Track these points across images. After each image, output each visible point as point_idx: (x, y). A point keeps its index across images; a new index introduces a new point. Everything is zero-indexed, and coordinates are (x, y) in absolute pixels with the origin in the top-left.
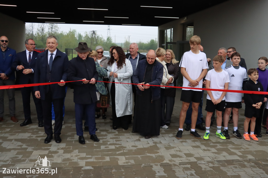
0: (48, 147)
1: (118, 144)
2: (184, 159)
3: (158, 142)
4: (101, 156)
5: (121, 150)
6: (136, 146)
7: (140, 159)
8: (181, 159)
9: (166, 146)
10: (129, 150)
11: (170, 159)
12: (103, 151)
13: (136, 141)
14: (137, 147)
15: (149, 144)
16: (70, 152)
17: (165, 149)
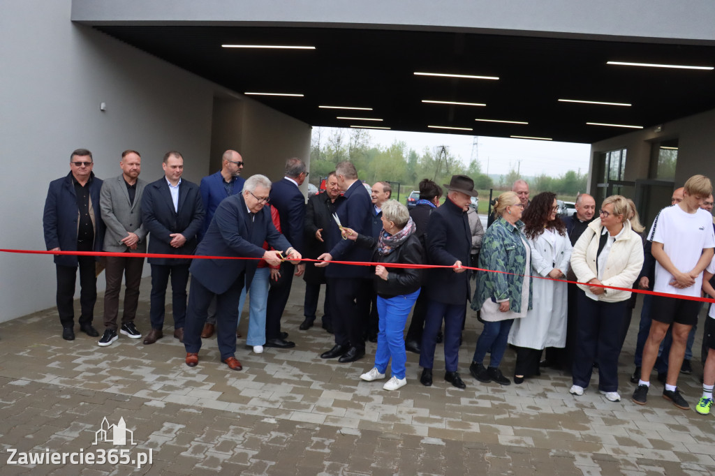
0: (353, 387)
1: (498, 399)
2: (649, 453)
3: (589, 406)
4: (460, 420)
5: (505, 413)
6: (537, 409)
7: (548, 437)
8: (642, 450)
9: (606, 417)
10: (521, 415)
11: (615, 447)
12: (466, 409)
13: (536, 396)
14: (540, 411)
15: (566, 406)
16: (396, 403)
17: (603, 423)
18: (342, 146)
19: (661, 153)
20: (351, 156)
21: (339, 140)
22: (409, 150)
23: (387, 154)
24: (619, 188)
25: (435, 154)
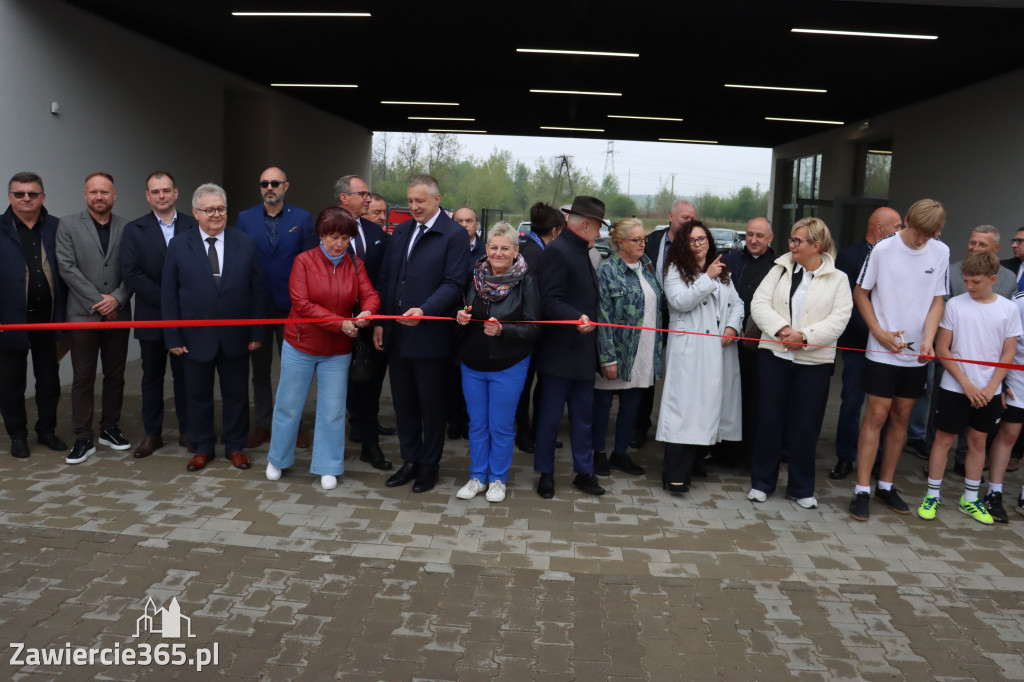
0: (440, 505)
1: (648, 513)
2: (856, 576)
3: (774, 516)
4: (595, 544)
5: (658, 532)
6: (703, 523)
7: (717, 563)
8: (847, 573)
9: (797, 530)
10: (681, 533)
11: (810, 571)
12: (602, 528)
13: (701, 505)
14: (707, 527)
15: (743, 518)
16: (503, 524)
17: (793, 538)
18: (419, 159)
19: (871, 159)
21: (413, 152)
22: (515, 163)
23: (485, 169)
24: (813, 211)
25: (553, 169)
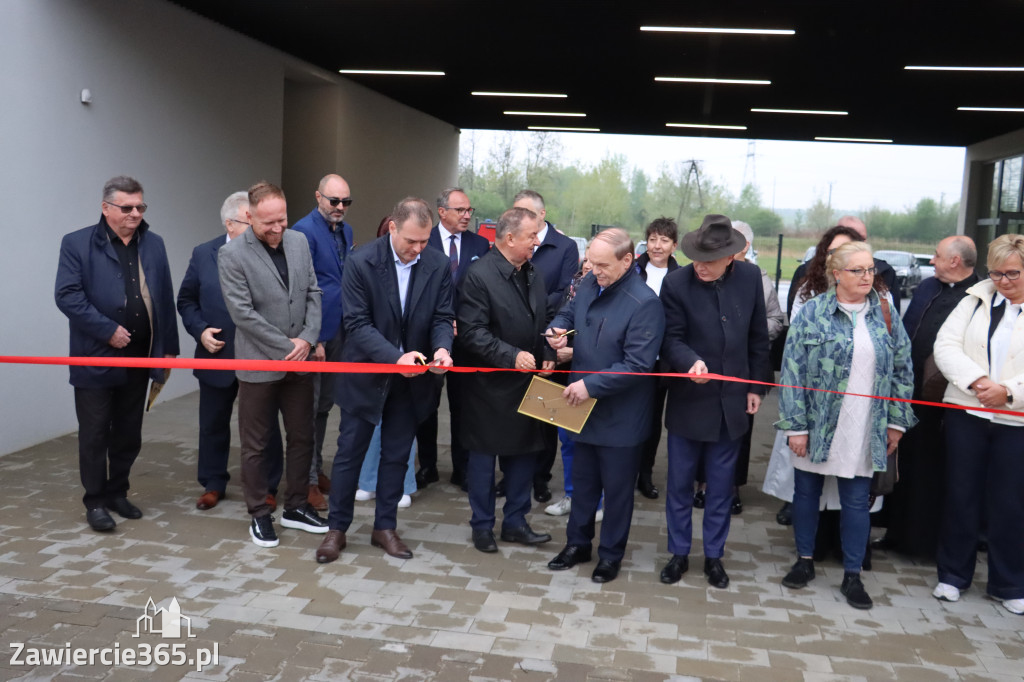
1: (801, 607)
3: (971, 621)
4: (734, 644)
5: (814, 632)
6: (874, 624)
7: (895, 678)
9: (1004, 641)
10: (844, 636)
12: (742, 624)
15: (927, 620)
16: (618, 613)
17: (1000, 654)
18: (513, 164)
20: (530, 182)
21: (507, 154)
22: (632, 169)
23: (594, 177)
25: (679, 176)
